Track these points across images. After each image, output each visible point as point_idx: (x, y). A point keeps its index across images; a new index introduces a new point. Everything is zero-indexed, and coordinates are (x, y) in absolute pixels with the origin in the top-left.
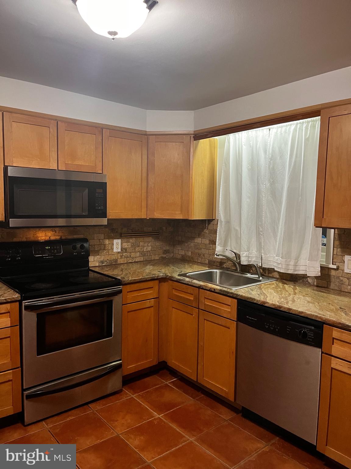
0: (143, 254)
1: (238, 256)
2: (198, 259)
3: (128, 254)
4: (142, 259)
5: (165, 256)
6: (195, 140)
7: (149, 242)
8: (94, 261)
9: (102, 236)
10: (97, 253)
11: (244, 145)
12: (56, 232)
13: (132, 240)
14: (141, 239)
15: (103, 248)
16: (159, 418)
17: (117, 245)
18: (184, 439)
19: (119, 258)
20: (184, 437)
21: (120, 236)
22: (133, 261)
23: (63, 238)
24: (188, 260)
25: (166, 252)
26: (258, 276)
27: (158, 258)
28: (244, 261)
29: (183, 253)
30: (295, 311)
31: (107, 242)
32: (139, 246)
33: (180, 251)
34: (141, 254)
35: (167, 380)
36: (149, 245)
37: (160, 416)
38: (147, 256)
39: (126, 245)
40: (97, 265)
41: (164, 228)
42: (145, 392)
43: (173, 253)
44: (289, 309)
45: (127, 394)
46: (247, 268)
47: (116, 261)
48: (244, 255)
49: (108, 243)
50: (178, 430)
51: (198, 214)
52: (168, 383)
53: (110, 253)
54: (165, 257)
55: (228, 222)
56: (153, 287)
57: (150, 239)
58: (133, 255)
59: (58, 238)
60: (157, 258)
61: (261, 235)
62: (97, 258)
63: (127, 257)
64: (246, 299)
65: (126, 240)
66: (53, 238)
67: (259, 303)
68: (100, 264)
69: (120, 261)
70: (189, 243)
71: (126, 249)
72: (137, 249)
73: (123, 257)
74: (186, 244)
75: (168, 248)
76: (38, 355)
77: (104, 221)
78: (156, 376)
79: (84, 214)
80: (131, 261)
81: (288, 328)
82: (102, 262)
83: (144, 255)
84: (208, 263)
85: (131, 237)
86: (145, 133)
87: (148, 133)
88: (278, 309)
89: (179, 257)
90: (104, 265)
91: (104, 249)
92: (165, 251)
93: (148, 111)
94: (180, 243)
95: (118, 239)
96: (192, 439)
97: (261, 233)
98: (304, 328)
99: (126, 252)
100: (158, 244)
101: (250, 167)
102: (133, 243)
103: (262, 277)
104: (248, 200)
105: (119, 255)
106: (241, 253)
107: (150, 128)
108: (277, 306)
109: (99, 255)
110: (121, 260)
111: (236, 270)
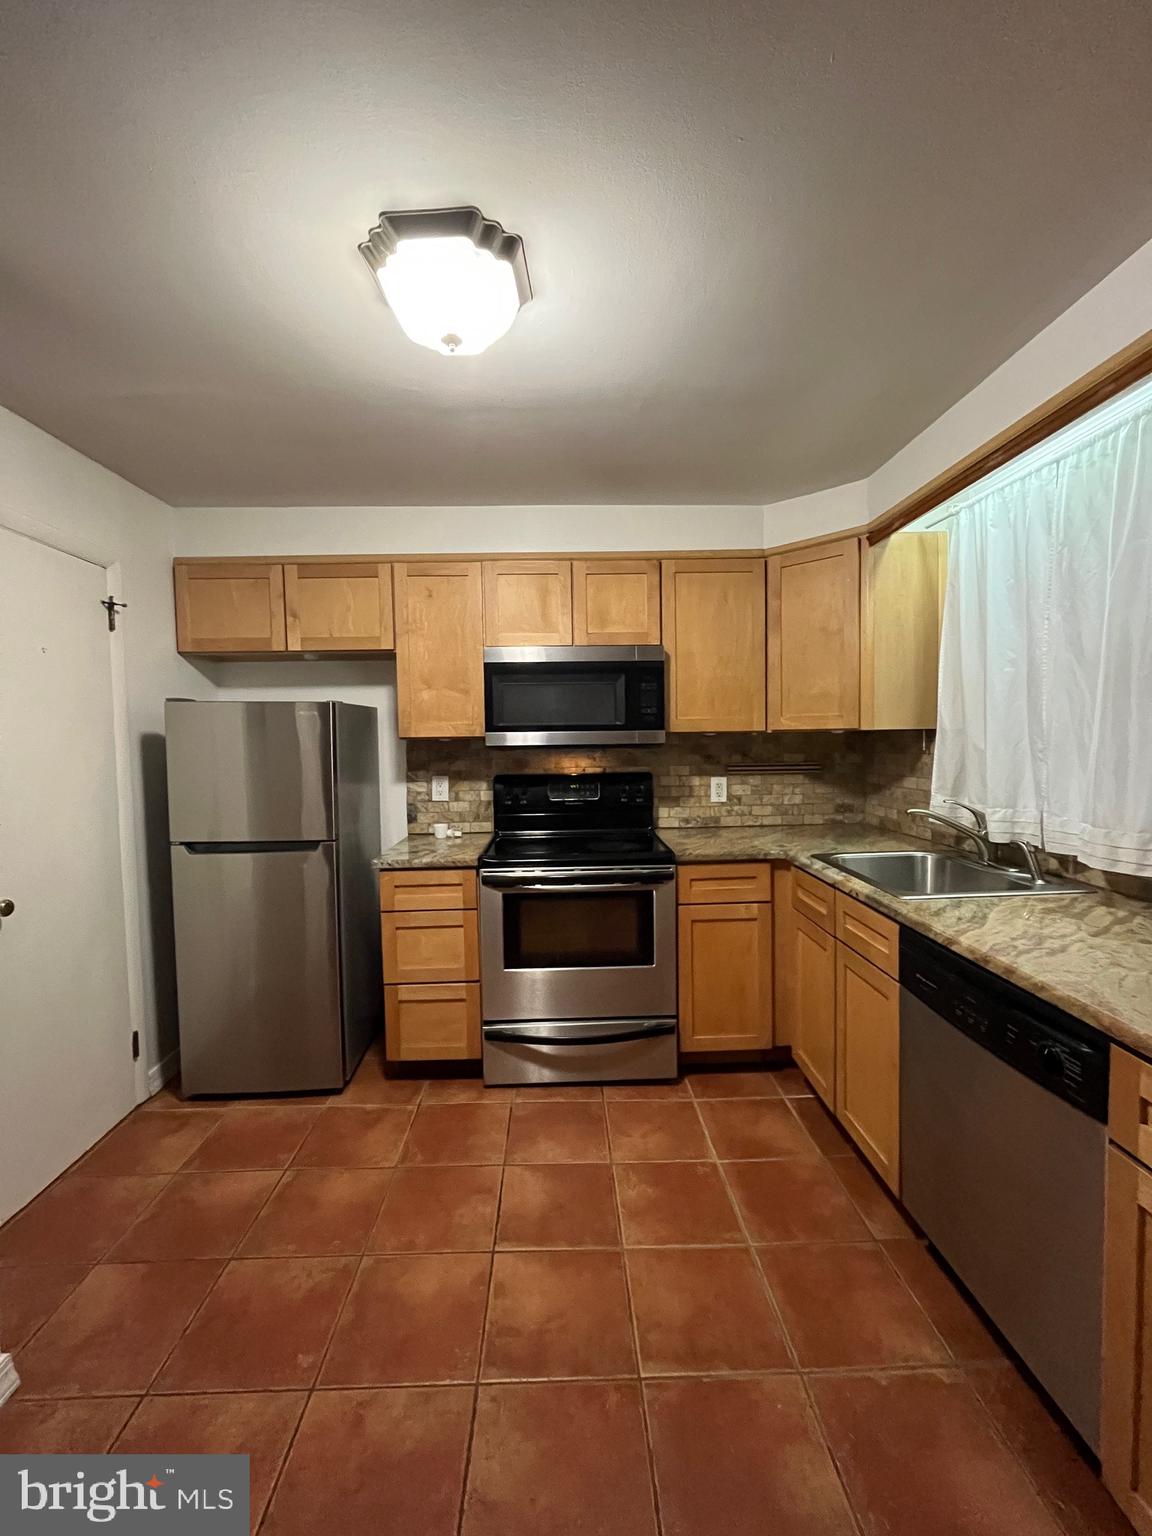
0: (780, 809)
1: (980, 818)
2: (910, 828)
3: (745, 809)
4: (778, 820)
5: (840, 817)
6: (871, 544)
7: (795, 786)
8: (667, 817)
9: (686, 770)
10: (675, 801)
11: (991, 525)
12: (594, 759)
13: (755, 780)
14: (775, 779)
15: (687, 793)
16: (714, 1166)
17: (718, 788)
18: (737, 1236)
19: (725, 814)
20: (740, 1231)
21: (726, 771)
22: (758, 824)
23: (608, 771)
24: (892, 828)
25: (842, 809)
26: (1030, 876)
27: (821, 822)
28: (997, 834)
29: (881, 812)
30: (1027, 979)
31: (696, 781)
32: (771, 794)
33: (876, 809)
34: (778, 809)
35: (787, 1093)
36: (797, 790)
37: (719, 1162)
38: (793, 814)
39: (738, 790)
40: (677, 825)
41: (837, 756)
42: (726, 1102)
43: (863, 812)
44: (1010, 971)
45: (686, 1091)
46: (1010, 854)
47: (717, 820)
48: (997, 817)
49: (697, 783)
50: (737, 1208)
51: (886, 716)
52: (788, 1099)
53: (704, 803)
54: (841, 822)
55: (961, 733)
56: (754, 878)
57: (800, 778)
58: (756, 810)
59: (598, 770)
60: (818, 820)
61: (1041, 760)
62: (675, 811)
63: (742, 814)
64: (913, 927)
65: (737, 779)
66: (590, 771)
67: (940, 941)
68: (683, 825)
69: (726, 821)
70: (893, 789)
71: (739, 799)
72: (766, 799)
73: (734, 813)
74: (888, 792)
75: (847, 801)
76: (506, 968)
77: (660, 737)
78: (770, 1076)
79: (618, 723)
80: (751, 823)
81: (1011, 1032)
82: (687, 821)
83: (785, 813)
84: (930, 838)
85: (752, 773)
86: (760, 554)
87: (766, 554)
88: (982, 964)
89: (875, 822)
90: (690, 826)
91: (689, 796)
92: (841, 806)
93: (765, 507)
94: (878, 788)
95: (721, 776)
96: (753, 1244)
97: (1040, 755)
98: (1056, 1040)
99: (740, 805)
100: (821, 789)
101: (1012, 581)
102: (755, 786)
103: (1043, 879)
104: (1006, 670)
105: (724, 808)
106: (988, 812)
107: (769, 542)
108: (978, 956)
109: (678, 806)
110: (729, 819)
111: (981, 857)
